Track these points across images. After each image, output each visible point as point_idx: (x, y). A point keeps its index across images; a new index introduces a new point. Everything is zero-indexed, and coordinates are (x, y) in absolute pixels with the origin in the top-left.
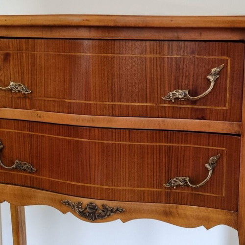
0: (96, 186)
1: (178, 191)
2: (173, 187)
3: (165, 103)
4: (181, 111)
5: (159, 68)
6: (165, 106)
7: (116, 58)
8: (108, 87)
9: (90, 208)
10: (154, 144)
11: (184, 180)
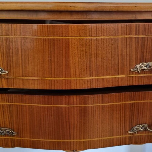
0: (75, 140)
1: (138, 135)
2: (135, 133)
3: (133, 74)
4: (145, 78)
5: (128, 47)
6: (132, 77)
8: (86, 65)
10: (121, 103)
11: (144, 126)
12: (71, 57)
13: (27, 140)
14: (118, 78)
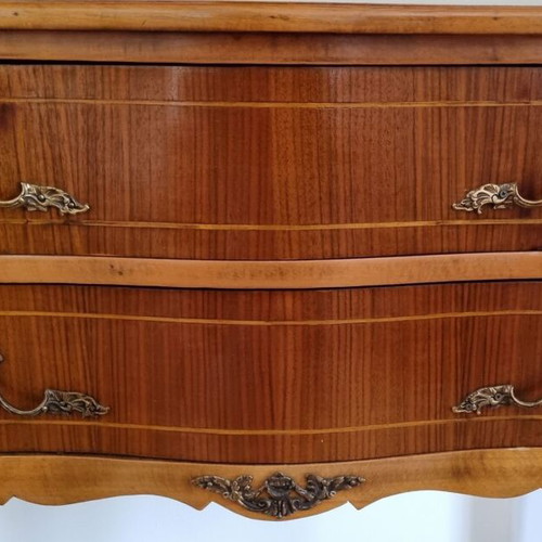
0: (288, 432)
2: (475, 412)
3: (458, 218)
4: (495, 231)
6: (458, 226)
7: (340, 113)
8: (320, 187)
9: (276, 488)
10: (431, 317)
11: (501, 392)
12: (276, 161)
13: (140, 430)
14: (415, 228)
